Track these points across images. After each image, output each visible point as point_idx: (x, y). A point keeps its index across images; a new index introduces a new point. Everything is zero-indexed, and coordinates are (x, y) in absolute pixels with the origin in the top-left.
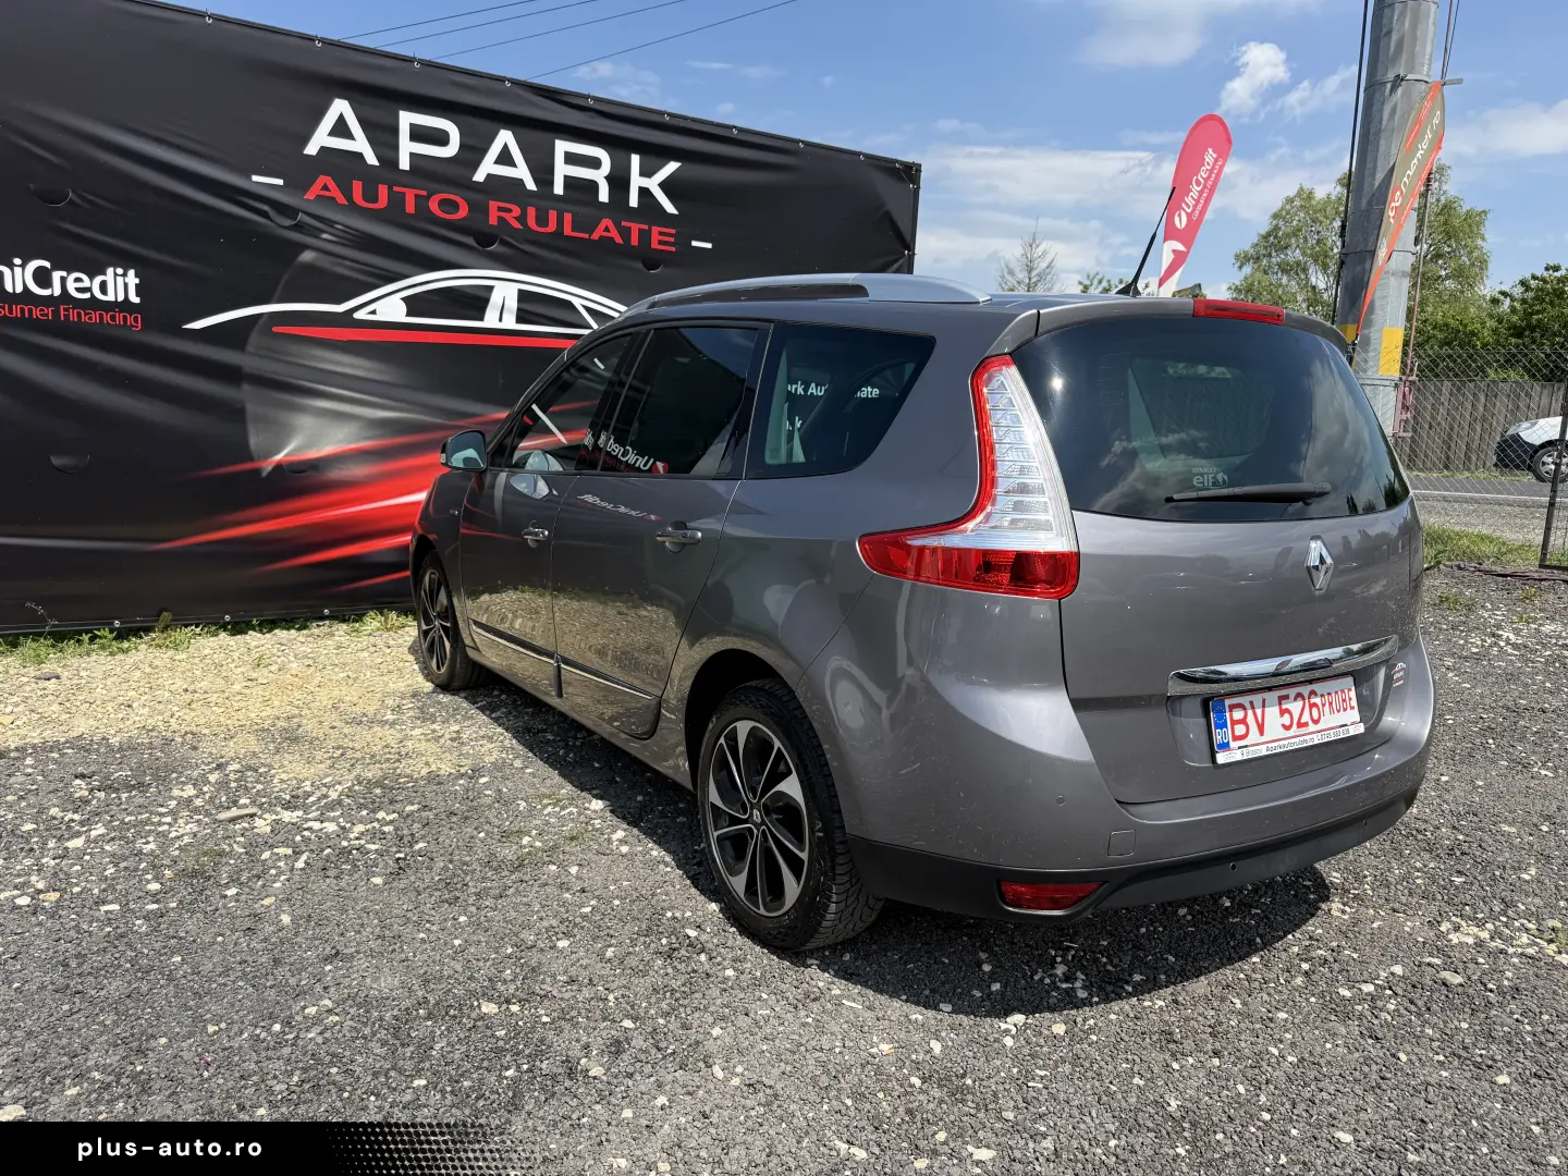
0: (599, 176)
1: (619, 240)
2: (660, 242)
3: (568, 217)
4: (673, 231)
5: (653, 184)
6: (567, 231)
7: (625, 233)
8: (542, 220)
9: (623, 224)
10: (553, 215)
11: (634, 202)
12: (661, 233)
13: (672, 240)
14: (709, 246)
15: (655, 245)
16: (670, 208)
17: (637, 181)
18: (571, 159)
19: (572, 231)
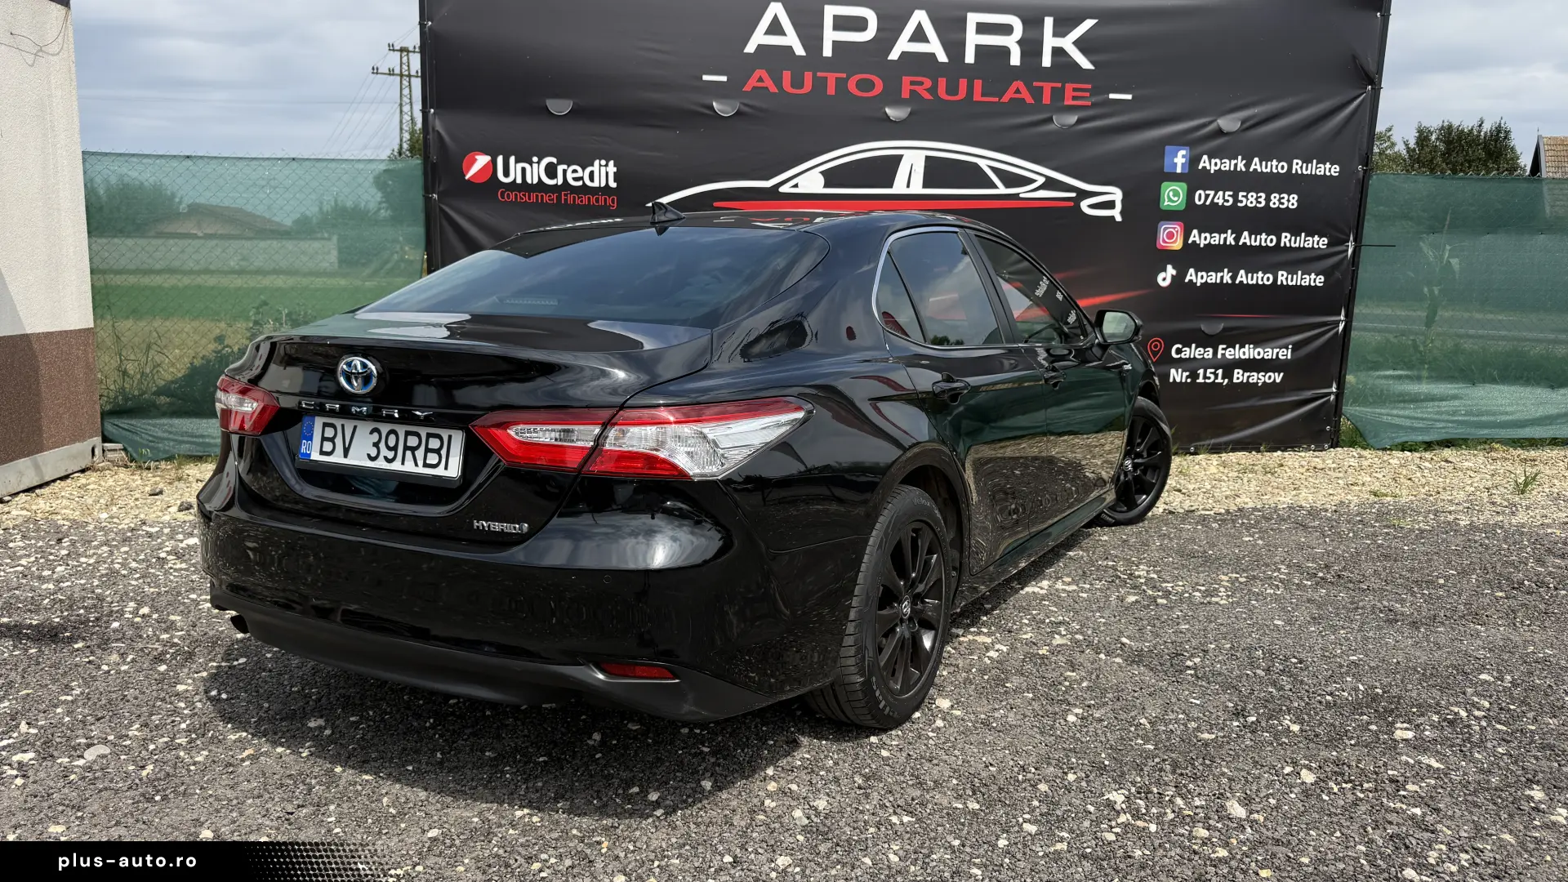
0: (1011, 42)
1: (1029, 100)
3: (978, 83)
4: (1088, 86)
5: (1066, 43)
6: (977, 97)
7: (1037, 93)
8: (953, 89)
9: (1036, 84)
10: (963, 82)
11: (1047, 62)
12: (1075, 90)
13: (1088, 94)
14: (1129, 97)
15: (1069, 101)
16: (1084, 63)
17: (1050, 43)
18: (983, 28)
19: (983, 95)
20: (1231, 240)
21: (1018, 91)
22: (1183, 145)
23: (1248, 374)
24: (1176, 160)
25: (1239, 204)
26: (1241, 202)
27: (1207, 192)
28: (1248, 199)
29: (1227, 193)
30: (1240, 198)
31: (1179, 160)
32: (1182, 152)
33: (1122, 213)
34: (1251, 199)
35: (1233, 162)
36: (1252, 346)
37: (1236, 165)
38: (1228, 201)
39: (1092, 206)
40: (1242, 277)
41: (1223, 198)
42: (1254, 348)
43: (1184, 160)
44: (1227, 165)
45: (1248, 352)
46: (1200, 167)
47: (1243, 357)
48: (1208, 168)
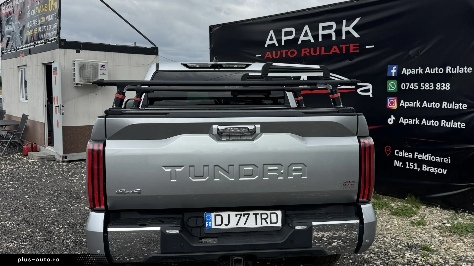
0: (332, 31)
1: (339, 52)
2: (354, 50)
3: (323, 48)
4: (358, 44)
5: (350, 29)
6: (323, 53)
7: (341, 49)
8: (315, 51)
9: (340, 46)
10: (318, 49)
11: (344, 37)
12: (354, 46)
13: (358, 47)
14: (373, 46)
15: (352, 51)
16: (356, 35)
17: (344, 29)
18: (324, 28)
19: (324, 53)
20: (418, 105)
21: (335, 49)
22: (394, 64)
23: (429, 167)
24: (392, 71)
25: (421, 89)
26: (422, 87)
27: (406, 84)
28: (425, 86)
29: (415, 84)
30: (421, 86)
31: (394, 71)
32: (395, 67)
33: (372, 94)
34: (426, 86)
35: (417, 70)
36: (430, 155)
37: (418, 71)
38: (416, 87)
39: (361, 91)
40: (424, 122)
41: (413, 86)
42: (431, 156)
43: (395, 71)
44: (414, 72)
45: (428, 157)
46: (402, 73)
47: (426, 159)
48: (406, 73)
